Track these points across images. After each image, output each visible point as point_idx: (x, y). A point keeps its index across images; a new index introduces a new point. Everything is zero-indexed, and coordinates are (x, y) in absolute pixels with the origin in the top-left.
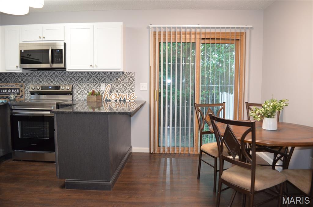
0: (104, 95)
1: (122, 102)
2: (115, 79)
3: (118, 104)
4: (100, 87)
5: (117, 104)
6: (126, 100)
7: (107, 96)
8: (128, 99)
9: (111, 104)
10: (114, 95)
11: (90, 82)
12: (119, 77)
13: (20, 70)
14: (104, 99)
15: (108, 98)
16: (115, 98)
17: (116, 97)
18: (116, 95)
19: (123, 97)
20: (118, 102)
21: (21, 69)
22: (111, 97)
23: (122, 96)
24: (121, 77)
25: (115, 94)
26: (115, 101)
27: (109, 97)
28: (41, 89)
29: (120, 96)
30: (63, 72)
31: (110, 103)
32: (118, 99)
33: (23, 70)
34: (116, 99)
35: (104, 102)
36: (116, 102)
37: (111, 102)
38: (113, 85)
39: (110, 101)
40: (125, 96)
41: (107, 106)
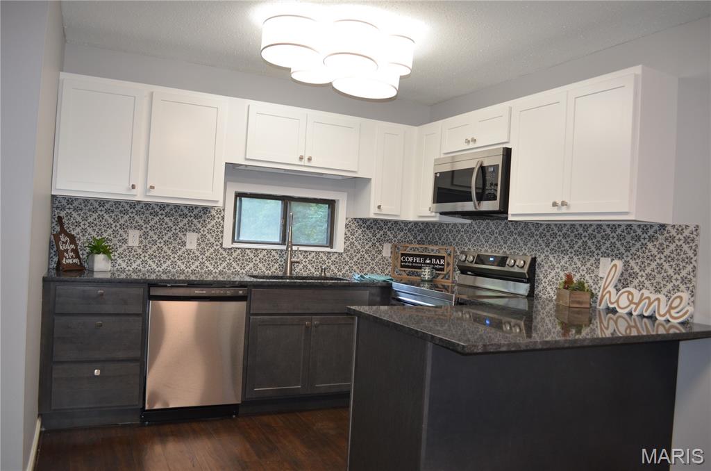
0: (602, 294)
1: (645, 320)
2: (638, 245)
3: (634, 327)
4: (597, 267)
5: (632, 324)
6: (658, 317)
7: (607, 296)
8: (662, 312)
9: (616, 322)
10: (627, 294)
11: (577, 253)
12: (651, 239)
13: (436, 218)
14: (600, 305)
15: (612, 303)
16: (629, 306)
17: (631, 302)
18: (630, 297)
19: (650, 304)
20: (634, 320)
21: (438, 214)
22: (617, 301)
23: (647, 301)
24: (657, 239)
25: (630, 293)
26: (627, 314)
27: (613, 300)
28: (476, 263)
29: (641, 301)
30: (503, 223)
31: (615, 317)
32: (635, 311)
33: (440, 217)
34: (629, 308)
35: (599, 311)
36: (631, 319)
37: (617, 314)
38: (632, 263)
39: (614, 311)
40: (656, 303)
41: (606, 326)
